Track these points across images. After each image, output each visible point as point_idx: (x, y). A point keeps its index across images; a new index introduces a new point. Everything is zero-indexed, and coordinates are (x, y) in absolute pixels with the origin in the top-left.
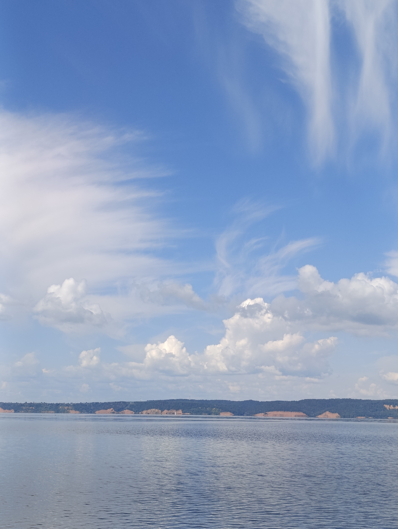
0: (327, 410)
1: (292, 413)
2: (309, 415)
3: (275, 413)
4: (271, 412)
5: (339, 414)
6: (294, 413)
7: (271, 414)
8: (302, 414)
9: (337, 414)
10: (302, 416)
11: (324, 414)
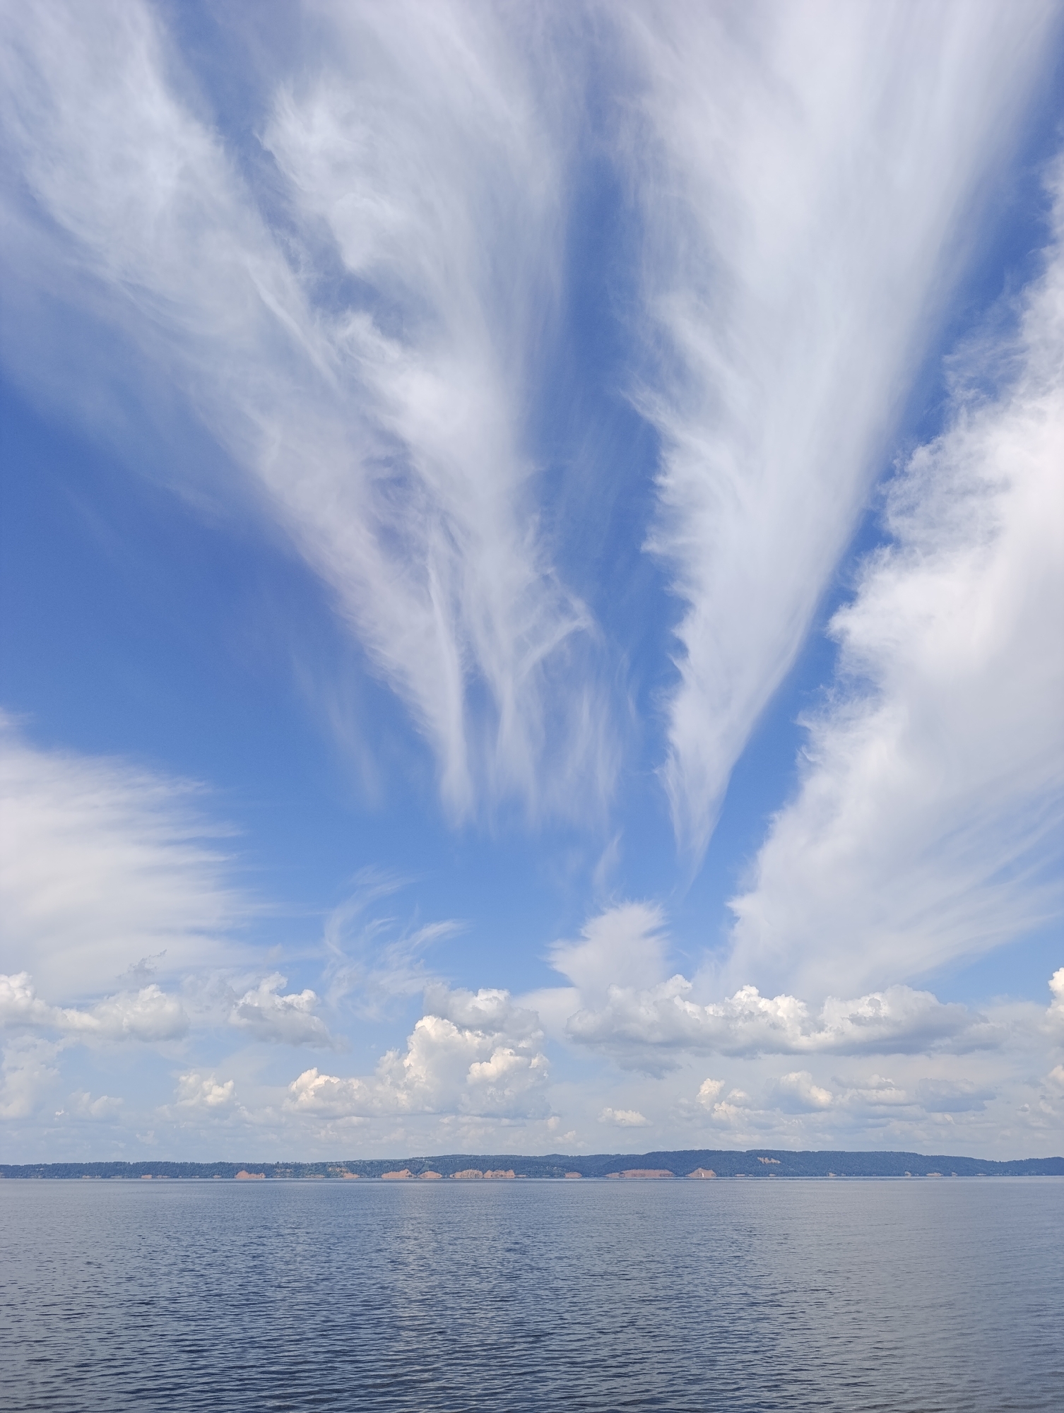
0: (700, 1167)
1: (657, 1171)
2: (677, 1174)
3: (634, 1171)
4: (628, 1171)
5: (714, 1171)
6: (658, 1172)
7: (629, 1173)
8: (668, 1172)
9: (711, 1172)
10: (669, 1175)
11: (696, 1171)
